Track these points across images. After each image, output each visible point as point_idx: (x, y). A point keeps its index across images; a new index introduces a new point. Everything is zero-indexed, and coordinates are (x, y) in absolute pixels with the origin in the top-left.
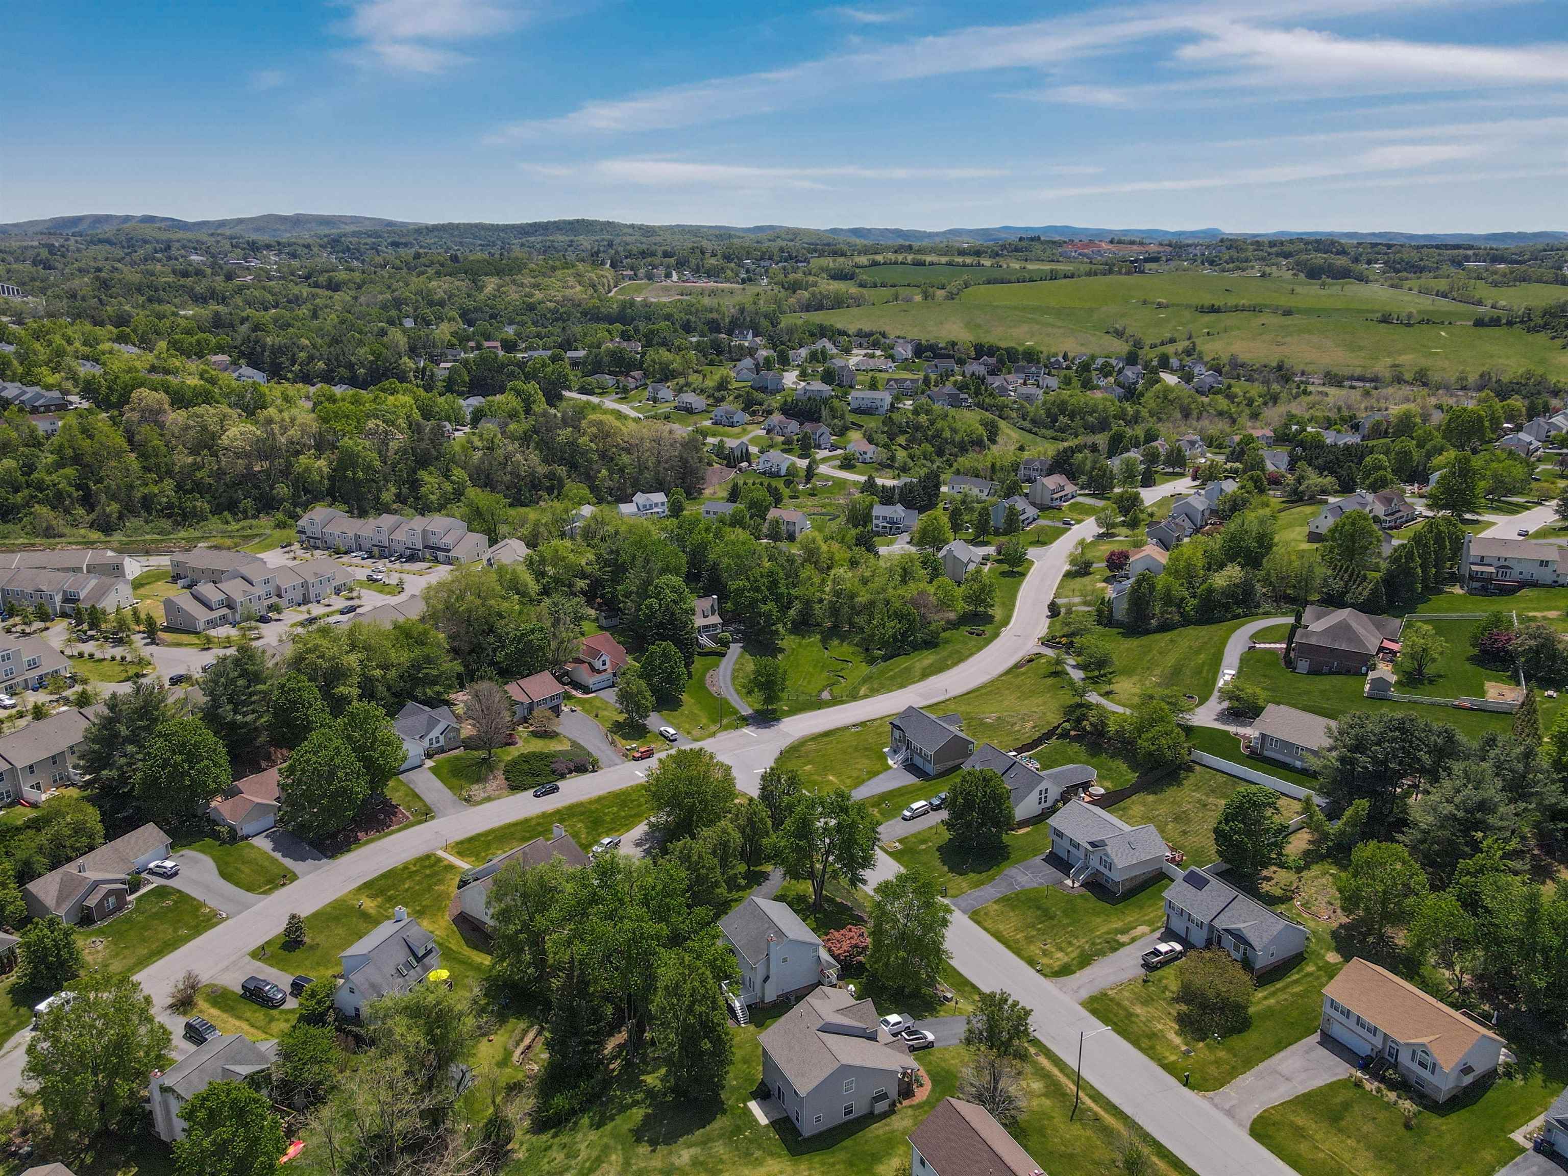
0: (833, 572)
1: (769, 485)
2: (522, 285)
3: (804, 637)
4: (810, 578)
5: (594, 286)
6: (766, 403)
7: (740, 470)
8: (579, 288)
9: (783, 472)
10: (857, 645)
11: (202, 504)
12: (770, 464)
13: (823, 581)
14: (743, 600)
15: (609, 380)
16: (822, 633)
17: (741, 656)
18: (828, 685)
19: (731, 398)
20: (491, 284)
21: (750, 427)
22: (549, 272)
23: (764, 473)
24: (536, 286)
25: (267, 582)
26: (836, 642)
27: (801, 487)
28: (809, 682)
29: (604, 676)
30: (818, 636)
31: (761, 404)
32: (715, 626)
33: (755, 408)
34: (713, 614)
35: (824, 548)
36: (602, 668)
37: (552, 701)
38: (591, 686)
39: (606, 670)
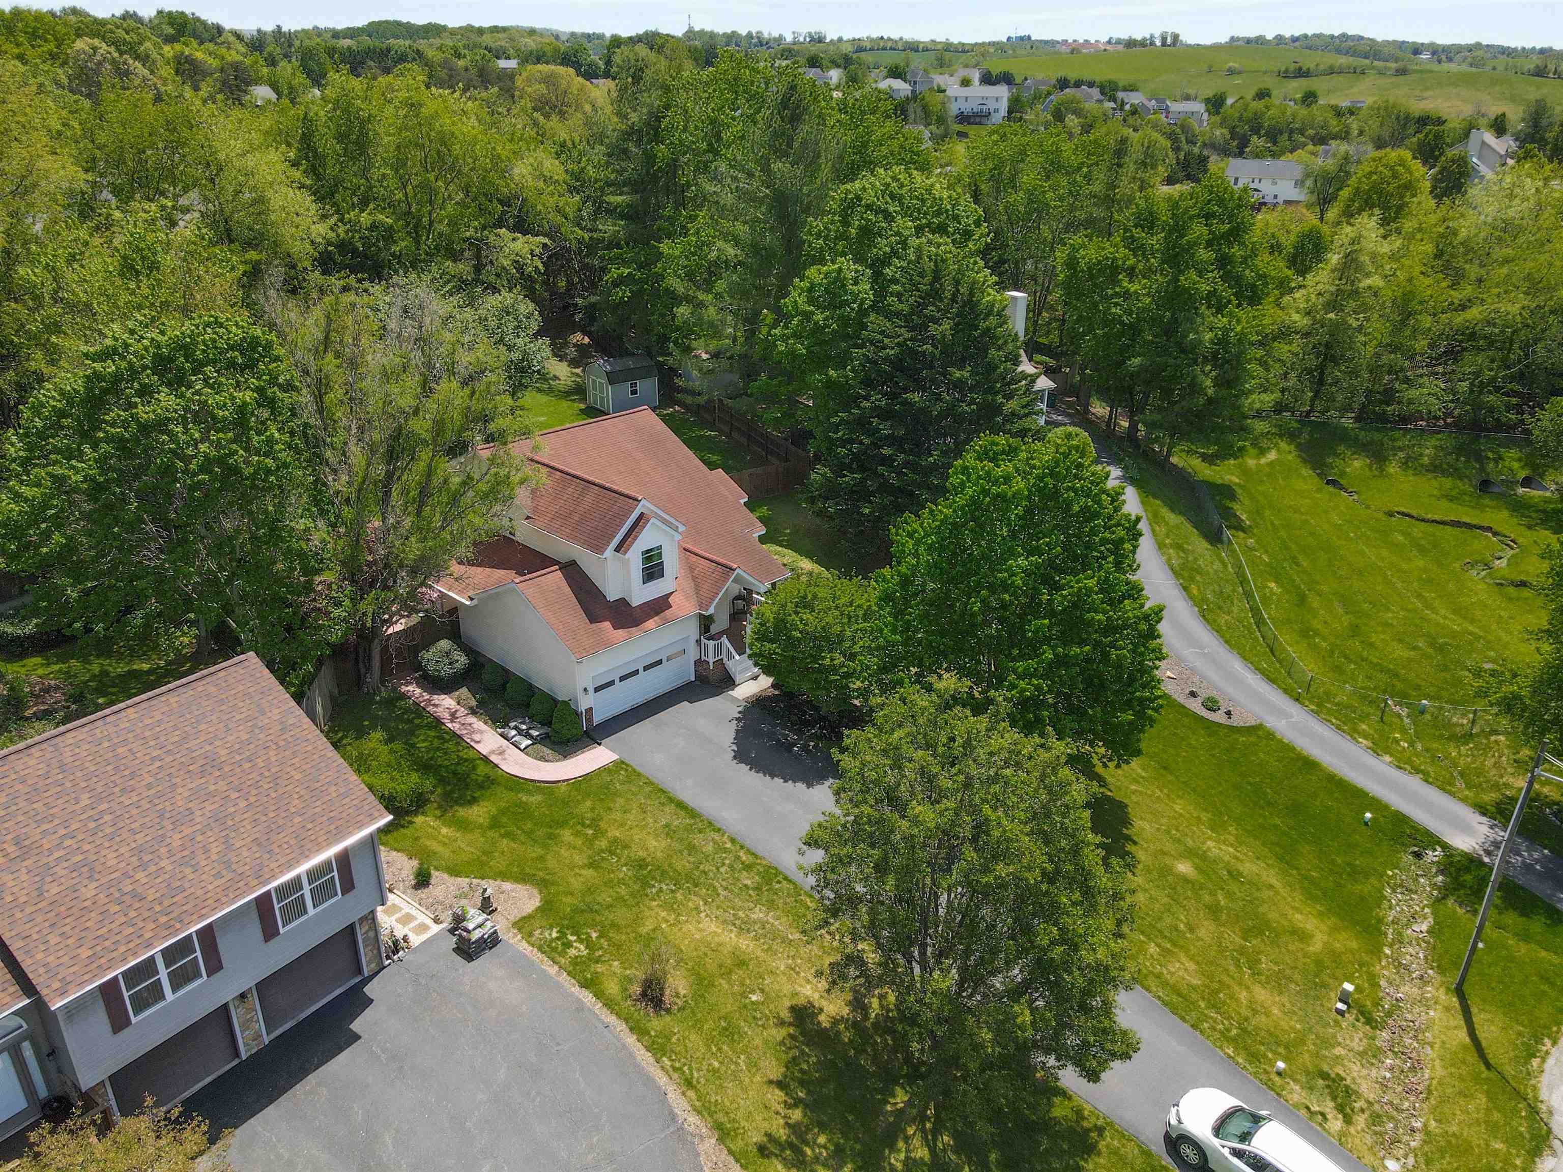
36: (642, 594)
37: (270, 931)
38: (586, 701)
39: (664, 602)
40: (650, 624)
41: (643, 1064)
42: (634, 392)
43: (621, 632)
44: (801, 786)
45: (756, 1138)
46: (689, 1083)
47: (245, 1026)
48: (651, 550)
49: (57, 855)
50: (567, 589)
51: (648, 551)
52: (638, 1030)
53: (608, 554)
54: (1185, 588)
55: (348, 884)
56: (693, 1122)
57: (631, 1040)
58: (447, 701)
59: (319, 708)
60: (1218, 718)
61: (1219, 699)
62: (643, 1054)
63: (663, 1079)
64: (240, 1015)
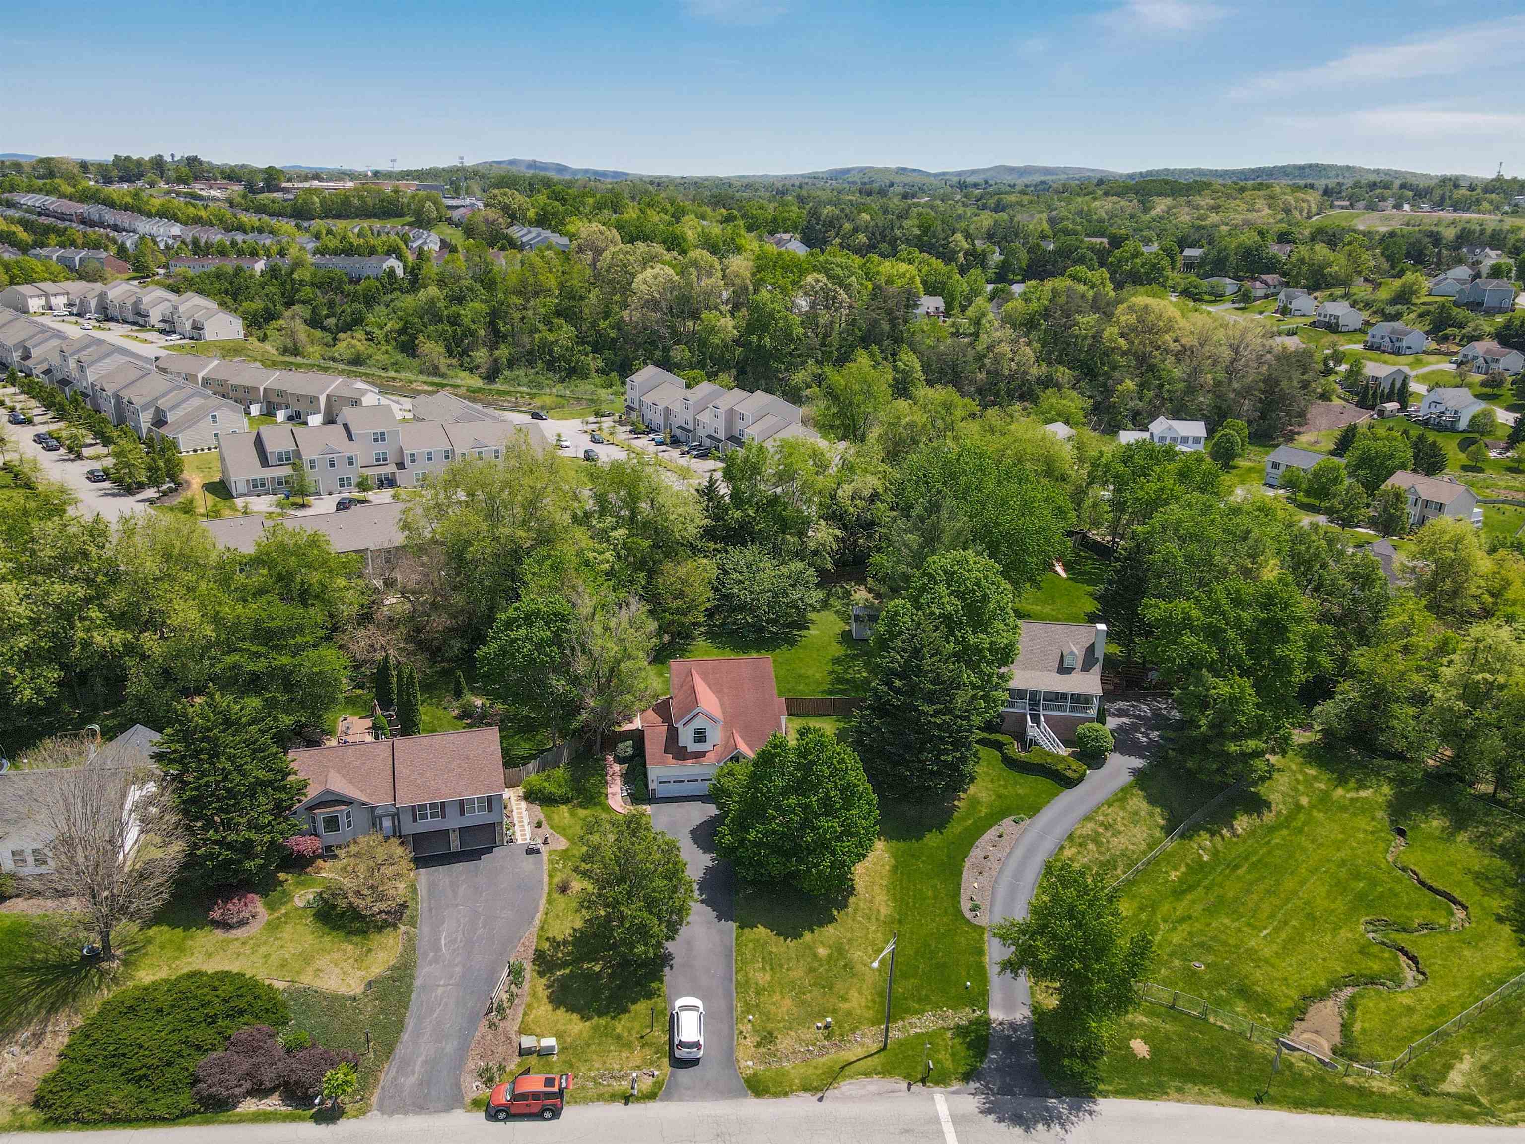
0: (1476, 630)
1: (1421, 438)
2: (1198, 207)
3: (1342, 780)
4: (1406, 631)
5: (1287, 211)
6: (1472, 325)
7: (1381, 413)
8: (1267, 211)
9: (1463, 424)
10: (1503, 852)
11: (594, 362)
12: (1440, 408)
13: (1443, 648)
14: (1173, 652)
15: (1228, 285)
16: (1401, 781)
17: (1121, 797)
18: (1353, 980)
19: (1413, 316)
20: (1161, 205)
21: (1432, 358)
22: (1234, 193)
23: (1426, 423)
24: (1215, 208)
25: (381, 437)
26: (1436, 824)
27: (1493, 454)
28: (1287, 949)
29: (689, 768)
30: (1386, 789)
31: (1461, 326)
32: (1081, 700)
33: (1448, 331)
34: (1087, 667)
35: (1484, 564)
36: (693, 747)
37: (462, 813)
38: (652, 786)
39: (703, 754)
40: (690, 761)
41: (541, 902)
43: (674, 760)
44: (701, 851)
45: (550, 935)
46: (546, 913)
47: (453, 841)
48: (701, 729)
50: (665, 735)
51: (699, 729)
52: (549, 894)
53: (679, 725)
54: (1062, 848)
55: (490, 809)
56: (537, 922)
57: (545, 896)
58: (617, 767)
59: (566, 753)
60: (969, 915)
61: (983, 907)
62: (543, 901)
63: (542, 909)
64: (452, 836)
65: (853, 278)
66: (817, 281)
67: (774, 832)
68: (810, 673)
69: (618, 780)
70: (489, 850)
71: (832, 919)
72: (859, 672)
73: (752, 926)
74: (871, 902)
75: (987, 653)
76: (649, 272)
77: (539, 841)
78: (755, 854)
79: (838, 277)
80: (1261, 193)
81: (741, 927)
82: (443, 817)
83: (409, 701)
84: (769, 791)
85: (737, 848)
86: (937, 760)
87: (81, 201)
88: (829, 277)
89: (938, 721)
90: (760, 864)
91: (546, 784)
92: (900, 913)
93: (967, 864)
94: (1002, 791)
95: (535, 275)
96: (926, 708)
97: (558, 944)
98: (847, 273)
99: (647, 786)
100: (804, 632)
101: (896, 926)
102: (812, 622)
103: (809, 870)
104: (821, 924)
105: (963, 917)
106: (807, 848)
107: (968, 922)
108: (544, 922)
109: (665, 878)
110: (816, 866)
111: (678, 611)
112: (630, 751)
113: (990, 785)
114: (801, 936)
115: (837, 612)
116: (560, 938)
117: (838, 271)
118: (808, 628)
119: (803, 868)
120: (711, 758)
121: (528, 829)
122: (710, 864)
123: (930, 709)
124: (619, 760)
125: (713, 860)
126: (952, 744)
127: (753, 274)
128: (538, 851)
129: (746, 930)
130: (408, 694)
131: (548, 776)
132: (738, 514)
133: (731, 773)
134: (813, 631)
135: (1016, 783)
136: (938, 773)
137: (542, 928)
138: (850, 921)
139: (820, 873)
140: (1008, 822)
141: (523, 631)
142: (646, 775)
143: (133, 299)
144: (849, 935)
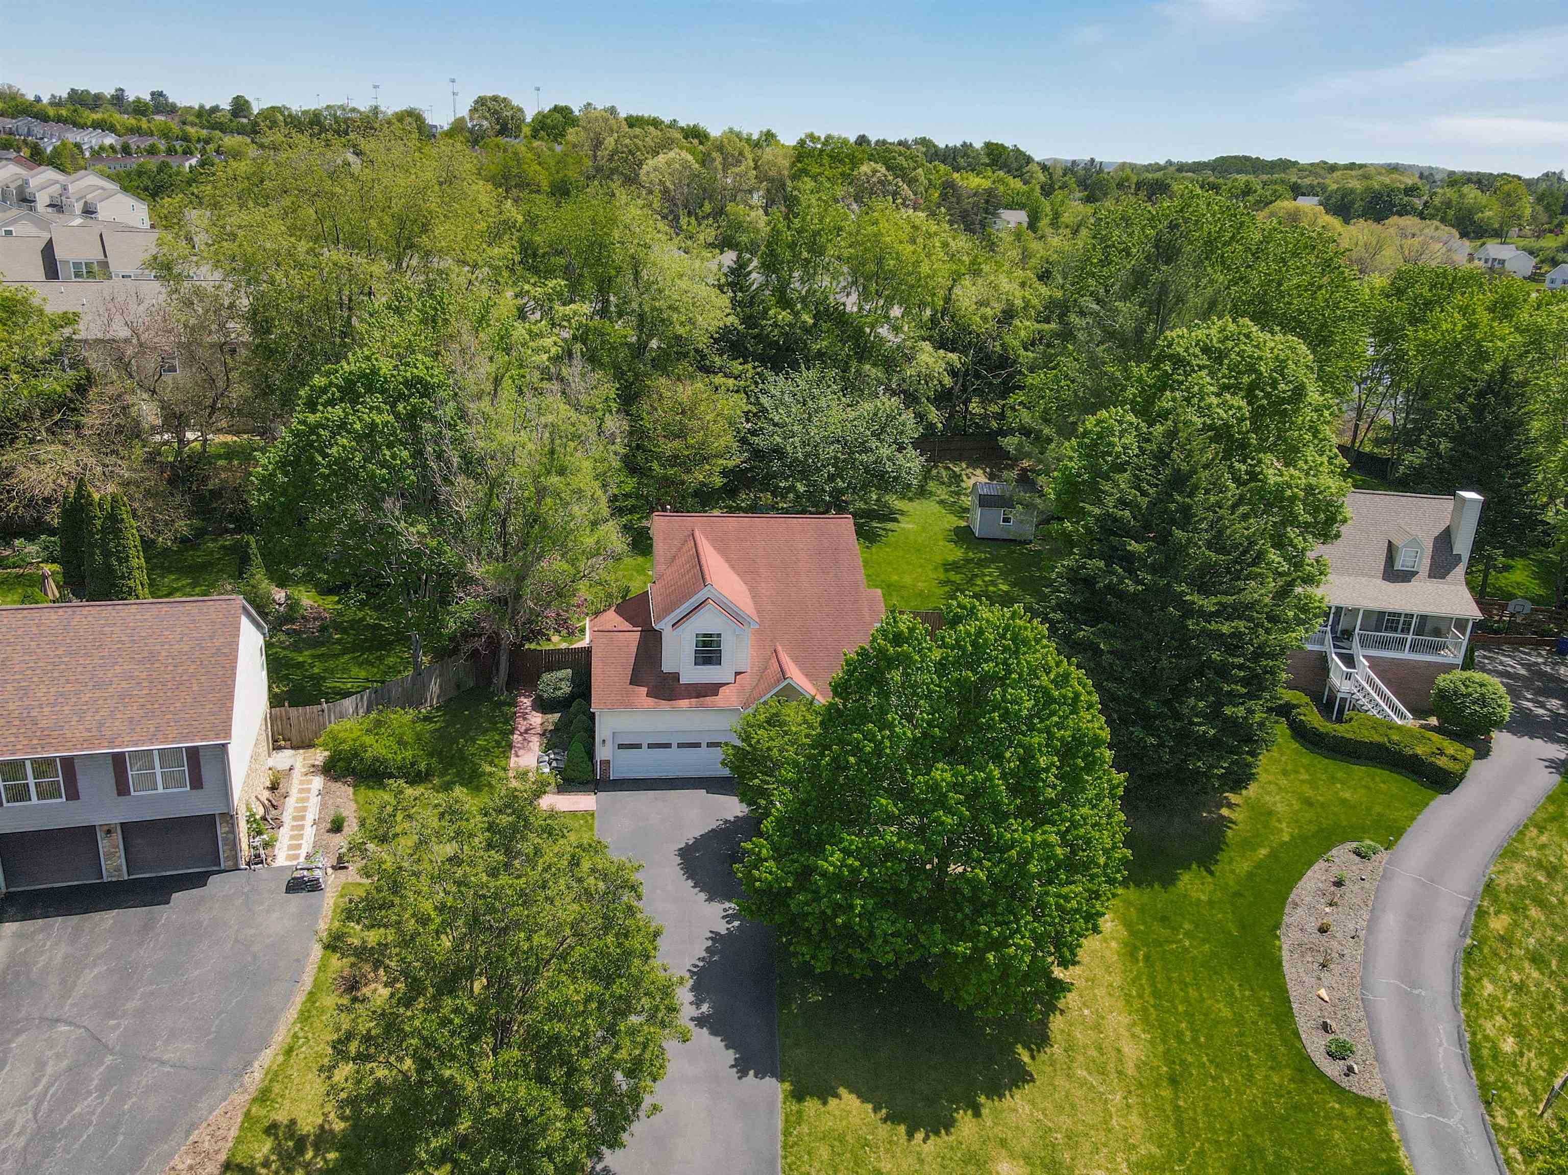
29: (682, 719)
34: (1439, 570)
36: (692, 674)
37: (122, 789)
38: (603, 753)
39: (713, 689)
40: (684, 703)
41: (283, 1019)
42: (1006, 520)
43: (651, 700)
44: (703, 896)
45: (282, 1117)
46: (289, 1051)
47: (109, 856)
48: (711, 635)
49: (17, 677)
50: (634, 650)
51: (705, 635)
52: (312, 997)
53: (664, 625)
54: (1481, 914)
55: (197, 783)
56: (255, 1077)
57: (299, 1000)
58: (536, 719)
59: (434, 687)
60: (1333, 1069)
61: (1359, 1049)
62: (292, 1013)
63: (280, 1037)
64: (103, 844)
65: (920, 170)
66: (875, 172)
67: (890, 853)
68: (908, 580)
69: (535, 744)
70: (199, 880)
71: (1022, 1077)
72: (993, 583)
73: (825, 1093)
74: (1098, 1028)
75: (1299, 508)
76: (661, 159)
77: (325, 861)
78: (838, 908)
79: (902, 169)
80: (1353, 173)
81: (798, 1095)
82: (73, 794)
83: (109, 568)
84: (878, 752)
85: (789, 892)
86: (1214, 715)
87: (13, 117)
88: (888, 168)
89: (1225, 629)
90: (848, 933)
91: (368, 740)
92: (1168, 1057)
93: (1287, 941)
94: (1309, 793)
95: (519, 164)
96: (1199, 600)
97: (301, 1144)
98: (912, 165)
99: (590, 753)
100: (890, 525)
101: (1166, 1093)
102: (902, 513)
103: (977, 957)
104: (996, 1091)
105: (1321, 1075)
106: (973, 900)
107: (1333, 1086)
108: (274, 1076)
109: (594, 974)
110: (998, 944)
111: (674, 460)
112: (566, 688)
113: (1283, 782)
114: (949, 1124)
115: (942, 502)
116: (308, 1124)
117: (901, 160)
118: (896, 520)
119: (963, 948)
120: (728, 697)
121: (309, 833)
122: (722, 928)
123: (1209, 604)
124: (543, 705)
125: (729, 918)
126: (1245, 682)
127: (793, 164)
128: (314, 886)
129: (811, 1105)
130: (107, 554)
131: (378, 723)
132: (784, 316)
133: (773, 721)
134: (906, 525)
135: (1333, 779)
136: (1214, 744)
137: (264, 1096)
138: (1060, 1081)
139: (1005, 965)
140: (1342, 854)
141: (336, 413)
142: (591, 732)
143: (20, 182)
144: (1066, 1121)
